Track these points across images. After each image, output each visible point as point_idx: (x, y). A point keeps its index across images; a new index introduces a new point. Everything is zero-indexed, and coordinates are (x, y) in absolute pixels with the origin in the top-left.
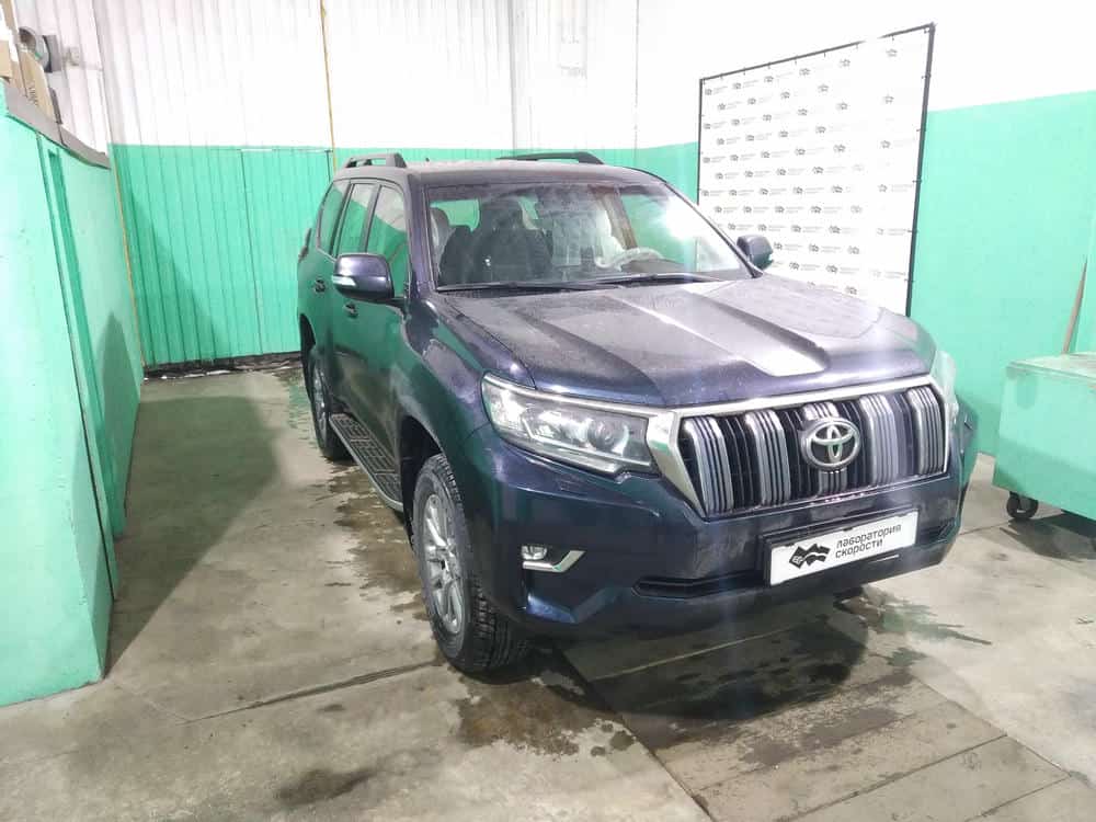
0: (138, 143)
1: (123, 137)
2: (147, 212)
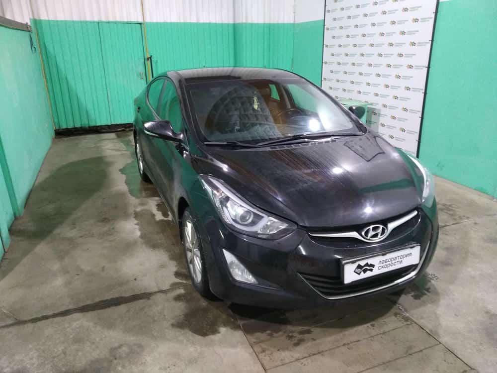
0: (47, 19)
1: (39, 17)
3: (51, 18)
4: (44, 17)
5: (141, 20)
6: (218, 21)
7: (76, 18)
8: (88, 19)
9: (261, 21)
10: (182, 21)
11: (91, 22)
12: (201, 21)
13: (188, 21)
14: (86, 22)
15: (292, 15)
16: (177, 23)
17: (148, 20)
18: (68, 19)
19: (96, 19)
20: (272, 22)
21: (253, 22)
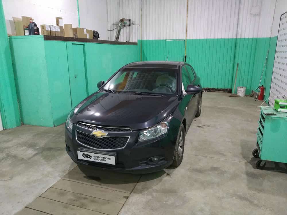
0: (146, 39)
1: (143, 39)
2: (146, 53)
3: (147, 39)
4: (145, 38)
5: (185, 38)
6: (227, 37)
7: (156, 39)
8: (162, 39)
9: (251, 37)
10: (205, 38)
11: (162, 40)
12: (216, 38)
13: (209, 38)
14: (160, 40)
15: (270, 33)
16: (203, 39)
17: (188, 38)
18: (153, 39)
19: (165, 39)
20: (258, 37)
21: (246, 37)
